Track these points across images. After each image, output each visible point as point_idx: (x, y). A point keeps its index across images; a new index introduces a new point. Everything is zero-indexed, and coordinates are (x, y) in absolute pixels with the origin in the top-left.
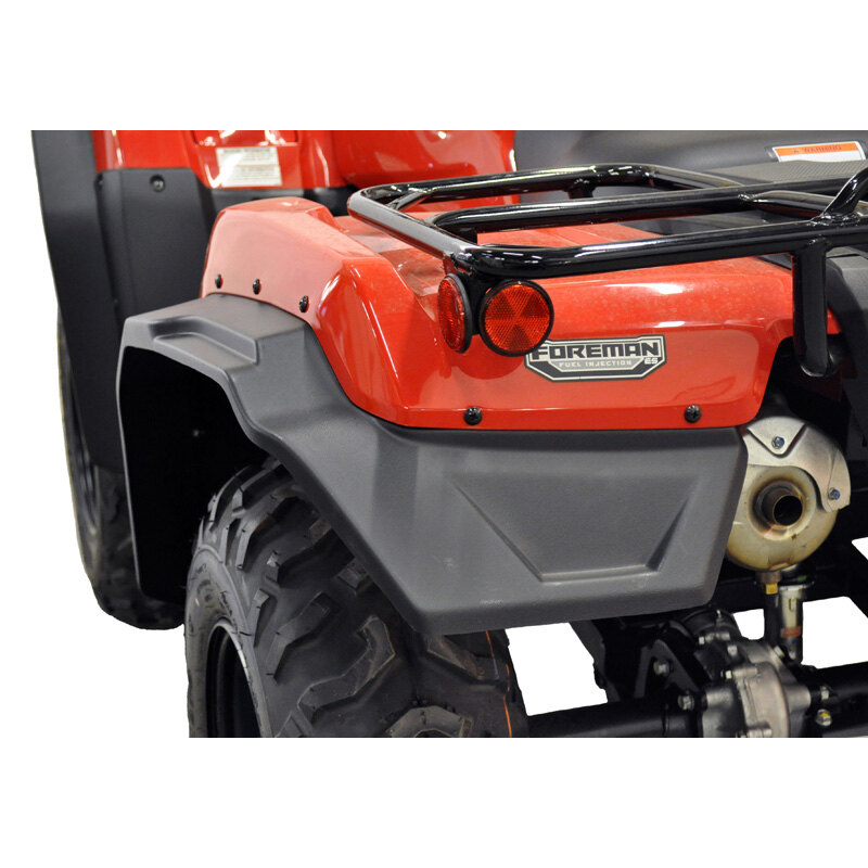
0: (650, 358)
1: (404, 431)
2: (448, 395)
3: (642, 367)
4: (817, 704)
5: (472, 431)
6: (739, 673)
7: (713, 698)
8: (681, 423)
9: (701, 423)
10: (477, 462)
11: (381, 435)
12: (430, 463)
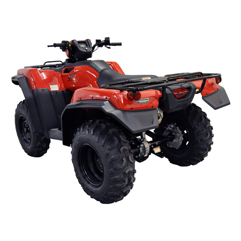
0: (148, 100)
1: (124, 111)
2: (128, 107)
3: (147, 102)
4: (151, 145)
5: (132, 110)
6: (144, 142)
7: (141, 145)
8: (151, 108)
9: (153, 107)
10: (133, 114)
11: (122, 112)
12: (128, 114)
